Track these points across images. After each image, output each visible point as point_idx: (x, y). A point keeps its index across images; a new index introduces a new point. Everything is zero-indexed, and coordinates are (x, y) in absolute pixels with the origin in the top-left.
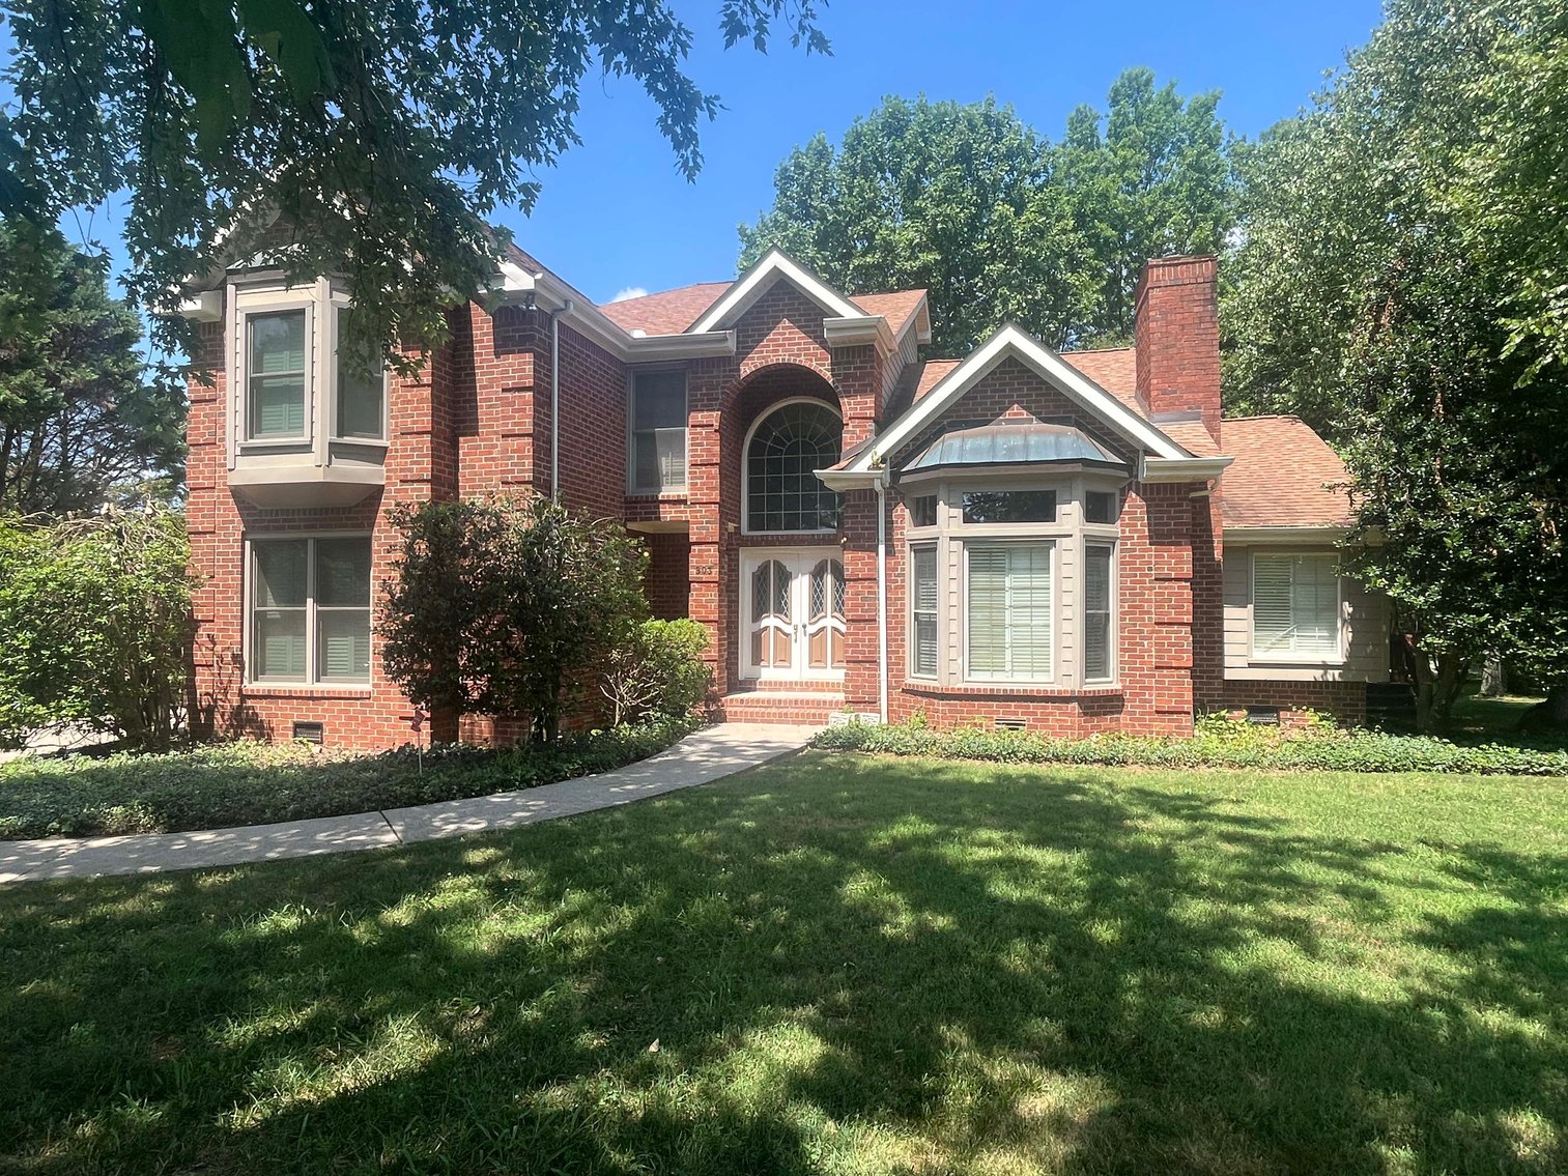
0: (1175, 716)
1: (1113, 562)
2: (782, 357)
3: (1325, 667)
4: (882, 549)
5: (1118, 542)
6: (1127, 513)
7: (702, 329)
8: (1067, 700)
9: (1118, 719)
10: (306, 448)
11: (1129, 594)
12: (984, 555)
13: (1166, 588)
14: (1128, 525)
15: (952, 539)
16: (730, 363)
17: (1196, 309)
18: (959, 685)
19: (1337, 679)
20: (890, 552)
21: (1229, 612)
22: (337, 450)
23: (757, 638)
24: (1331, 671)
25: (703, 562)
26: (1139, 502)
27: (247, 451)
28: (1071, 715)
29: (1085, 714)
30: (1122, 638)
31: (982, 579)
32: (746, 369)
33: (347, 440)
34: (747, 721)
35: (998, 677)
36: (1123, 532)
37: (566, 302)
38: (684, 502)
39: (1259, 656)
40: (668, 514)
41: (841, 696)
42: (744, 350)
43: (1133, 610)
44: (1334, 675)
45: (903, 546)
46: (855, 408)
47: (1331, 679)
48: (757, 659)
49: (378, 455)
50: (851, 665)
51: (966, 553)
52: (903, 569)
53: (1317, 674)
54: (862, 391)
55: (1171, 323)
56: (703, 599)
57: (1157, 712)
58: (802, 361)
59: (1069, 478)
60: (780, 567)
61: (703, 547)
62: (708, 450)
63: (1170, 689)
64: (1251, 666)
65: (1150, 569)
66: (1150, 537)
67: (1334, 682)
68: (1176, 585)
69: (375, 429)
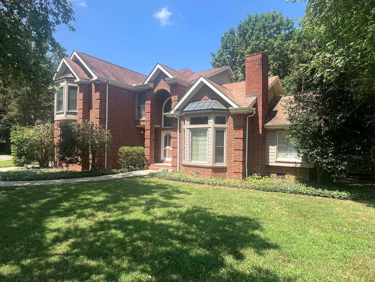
0: (238, 174)
1: (225, 134)
2: (162, 88)
3: (295, 163)
4: (178, 131)
5: (226, 129)
6: (229, 121)
7: (146, 83)
8: (209, 168)
9: (226, 174)
10: (63, 113)
11: (229, 142)
12: (194, 132)
13: (237, 141)
14: (229, 125)
15: (187, 129)
16: (152, 89)
17: (257, 67)
18: (188, 163)
19: (299, 167)
20: (180, 132)
21: (270, 147)
22: (68, 113)
23: (165, 151)
24: (297, 164)
25: (148, 134)
26: (231, 119)
27: (57, 114)
28: (210, 172)
29: (214, 172)
30: (227, 153)
31: (195, 138)
32: (155, 91)
33: (70, 111)
34: (152, 169)
35: (198, 162)
36: (228, 126)
37: (109, 81)
38: (144, 121)
39: (279, 159)
40: (142, 123)
41: (170, 165)
42: (155, 86)
43: (230, 146)
44: (298, 165)
45: (183, 130)
46: (174, 98)
47: (297, 166)
48: (165, 156)
49: (75, 114)
50: (173, 158)
51: (190, 132)
52: (183, 136)
53: (294, 165)
54: (175, 95)
55: (251, 71)
56: (147, 142)
57: (234, 172)
58: (165, 88)
59: (210, 113)
60: (169, 135)
61: (148, 131)
62: (149, 109)
63: (237, 167)
64: (276, 162)
65: (233, 136)
66: (234, 128)
67: (298, 167)
68: (239, 140)
69: (75, 109)
